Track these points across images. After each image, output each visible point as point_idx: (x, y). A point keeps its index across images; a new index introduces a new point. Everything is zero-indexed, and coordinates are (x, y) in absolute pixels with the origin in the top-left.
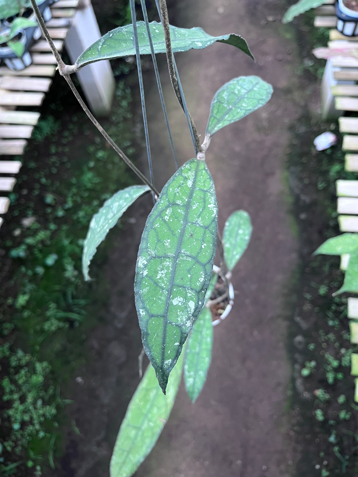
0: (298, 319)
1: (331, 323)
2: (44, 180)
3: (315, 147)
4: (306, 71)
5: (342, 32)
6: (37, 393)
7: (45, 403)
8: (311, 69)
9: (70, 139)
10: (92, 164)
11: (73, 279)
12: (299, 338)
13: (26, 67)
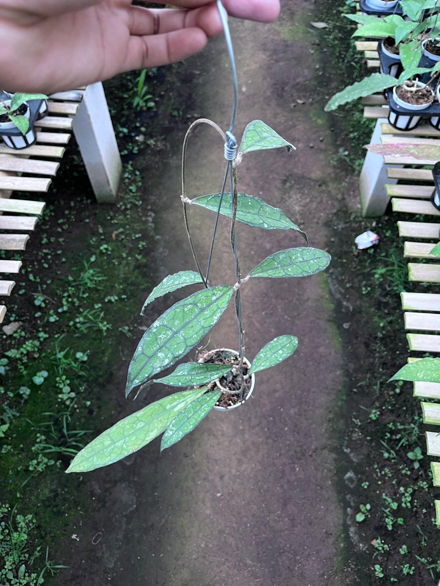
0: (347, 451)
1: (386, 455)
2: (31, 277)
3: (356, 245)
4: (341, 161)
5: (394, 125)
6: (19, 557)
7: (29, 571)
8: (348, 159)
9: (65, 227)
10: (93, 259)
11: (68, 403)
12: (349, 474)
13: (28, 145)
